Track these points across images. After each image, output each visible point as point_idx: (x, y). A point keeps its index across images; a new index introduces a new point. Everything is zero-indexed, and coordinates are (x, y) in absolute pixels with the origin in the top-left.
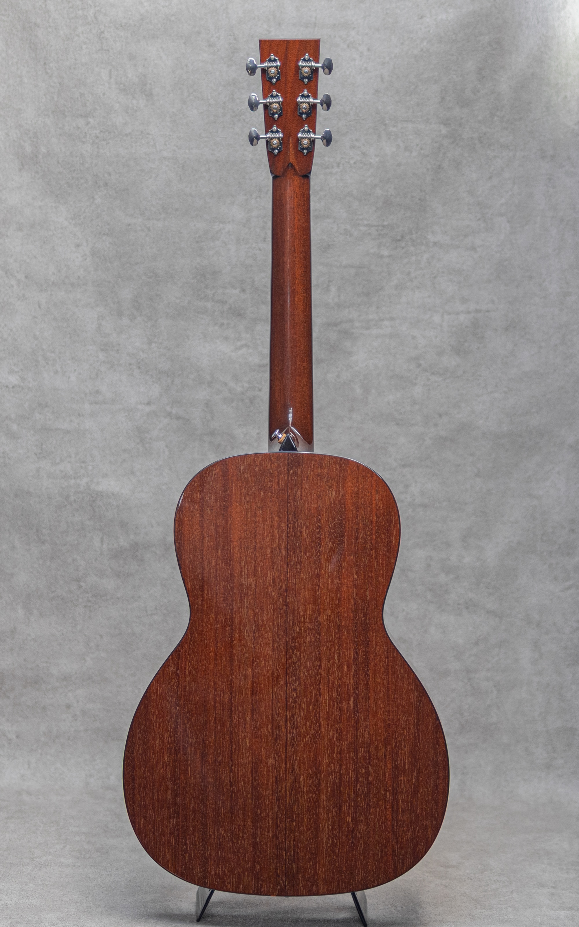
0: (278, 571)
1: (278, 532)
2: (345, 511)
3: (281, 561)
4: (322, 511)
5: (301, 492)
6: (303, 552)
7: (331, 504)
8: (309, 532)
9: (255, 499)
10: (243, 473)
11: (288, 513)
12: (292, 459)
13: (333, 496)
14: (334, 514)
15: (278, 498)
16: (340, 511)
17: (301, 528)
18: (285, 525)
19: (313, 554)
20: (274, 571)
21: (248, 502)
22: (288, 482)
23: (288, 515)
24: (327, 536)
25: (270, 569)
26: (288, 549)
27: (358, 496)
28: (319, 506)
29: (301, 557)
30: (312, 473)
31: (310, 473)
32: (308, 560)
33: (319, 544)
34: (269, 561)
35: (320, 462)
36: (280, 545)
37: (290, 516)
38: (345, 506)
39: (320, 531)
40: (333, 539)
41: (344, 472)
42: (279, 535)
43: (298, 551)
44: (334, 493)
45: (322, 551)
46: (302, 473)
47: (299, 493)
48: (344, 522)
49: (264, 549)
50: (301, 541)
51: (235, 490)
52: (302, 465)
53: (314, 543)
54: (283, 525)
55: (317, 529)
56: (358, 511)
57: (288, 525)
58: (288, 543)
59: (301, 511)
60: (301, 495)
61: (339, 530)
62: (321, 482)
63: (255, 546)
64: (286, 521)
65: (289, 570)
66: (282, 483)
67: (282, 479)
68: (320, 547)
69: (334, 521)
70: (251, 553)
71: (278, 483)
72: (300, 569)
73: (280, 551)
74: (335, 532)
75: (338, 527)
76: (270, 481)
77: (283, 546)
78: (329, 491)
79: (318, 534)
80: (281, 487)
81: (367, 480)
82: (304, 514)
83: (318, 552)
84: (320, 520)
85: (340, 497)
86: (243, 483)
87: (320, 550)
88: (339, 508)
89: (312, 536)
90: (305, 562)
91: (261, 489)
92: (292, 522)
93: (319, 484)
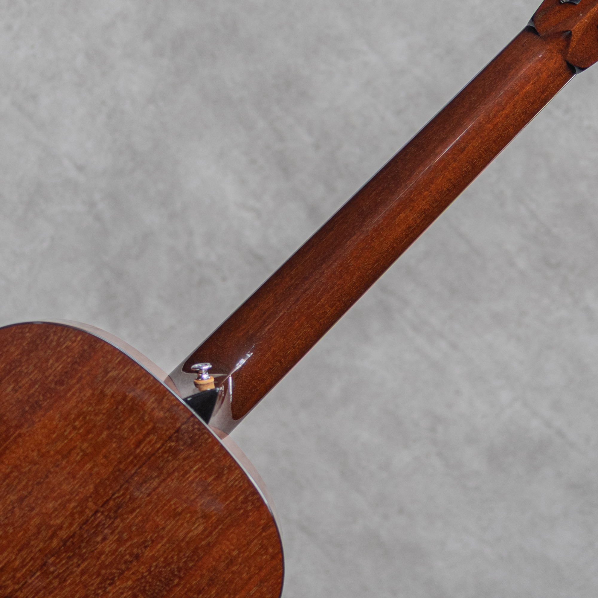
0: (23, 562)
1: (75, 507)
2: (191, 568)
3: (40, 550)
4: (162, 538)
5: (159, 485)
6: (80, 569)
7: (183, 540)
8: (116, 550)
9: (88, 432)
10: (107, 382)
11: (113, 495)
12: (191, 429)
13: (196, 532)
14: (172, 557)
15: (120, 463)
16: (185, 562)
17: (112, 533)
18: (94, 508)
19: (92, 585)
20: (17, 555)
21: (74, 428)
22: (154, 454)
23: (111, 498)
24: (134, 577)
25: (14, 548)
26: (64, 545)
27: (228, 566)
28: (163, 528)
29: (72, 573)
30: (197, 474)
31: (195, 472)
32: (77, 585)
33: (113, 579)
34: (23, 535)
35: (223, 469)
36: (61, 528)
37: (111, 503)
38: (197, 561)
39: (131, 562)
40: (140, 590)
41: (243, 514)
42: (72, 514)
43: (75, 560)
44: (201, 528)
45: (109, 592)
46: (185, 459)
47: (155, 484)
48: (176, 582)
49: (34, 513)
50: (93, 551)
51: (74, 394)
52: (195, 450)
53: (108, 571)
54: (90, 504)
55: (131, 555)
56: (209, 585)
57: (97, 512)
58: (73, 536)
59: (134, 510)
60: (155, 489)
61: (158, 586)
62: (197, 497)
63: (26, 497)
64: (100, 503)
65: (38, 574)
66: (144, 447)
67: (150, 442)
68: (110, 584)
69: (164, 567)
70: (11, 501)
71: (138, 444)
72: (55, 588)
73: (51, 538)
74: (150, 584)
75: (160, 581)
76: (132, 429)
77: (63, 534)
78: (197, 519)
79: (125, 562)
80: (138, 451)
81: (262, 555)
82: (134, 518)
83: (101, 588)
84: (146, 547)
85: (203, 543)
86: (93, 395)
87: (106, 588)
88: (188, 557)
89: (115, 559)
90: (70, 585)
91: (109, 428)
92: (106, 513)
93: (193, 497)
